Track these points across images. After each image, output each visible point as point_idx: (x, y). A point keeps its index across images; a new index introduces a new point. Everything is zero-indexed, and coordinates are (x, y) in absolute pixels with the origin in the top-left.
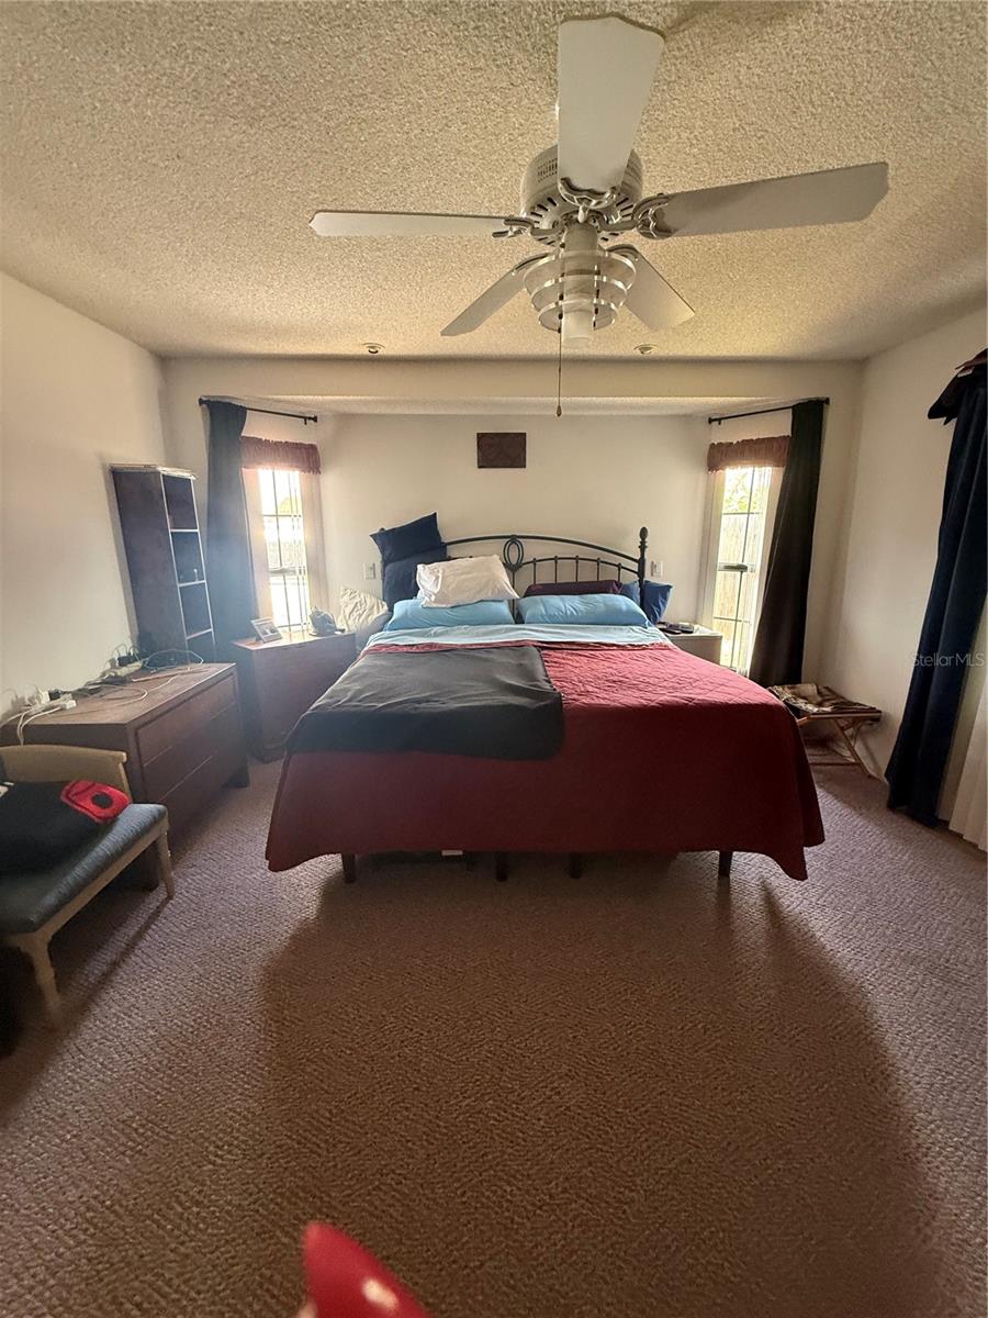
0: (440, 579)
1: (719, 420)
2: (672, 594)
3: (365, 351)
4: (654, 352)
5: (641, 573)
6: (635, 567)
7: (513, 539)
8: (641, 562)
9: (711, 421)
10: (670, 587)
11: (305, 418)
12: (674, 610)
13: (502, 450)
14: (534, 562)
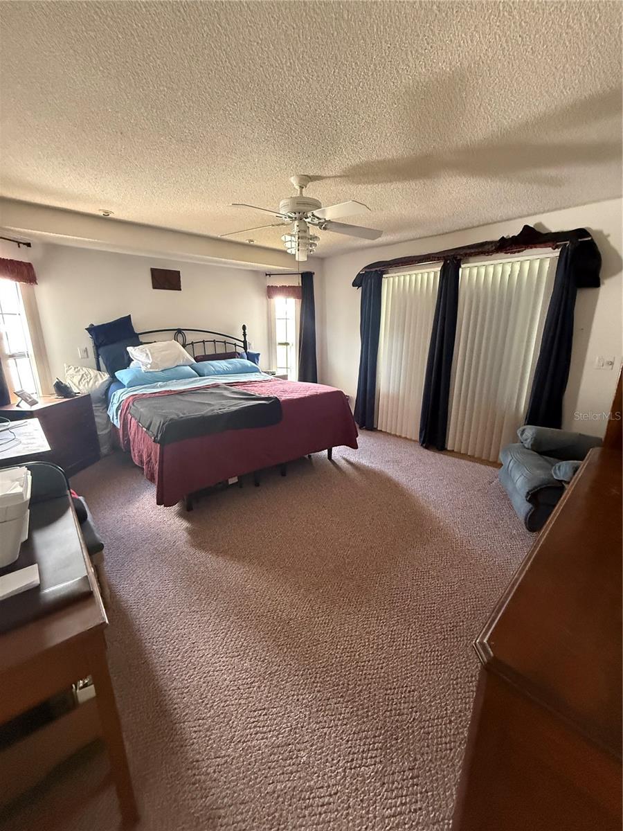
0: (150, 355)
1: (270, 275)
2: (260, 357)
3: (101, 214)
4: (255, 243)
5: (245, 348)
6: (242, 344)
7: (179, 331)
8: (245, 342)
9: (267, 275)
10: (259, 354)
11: (19, 243)
12: (262, 363)
13: (166, 280)
14: (192, 343)
